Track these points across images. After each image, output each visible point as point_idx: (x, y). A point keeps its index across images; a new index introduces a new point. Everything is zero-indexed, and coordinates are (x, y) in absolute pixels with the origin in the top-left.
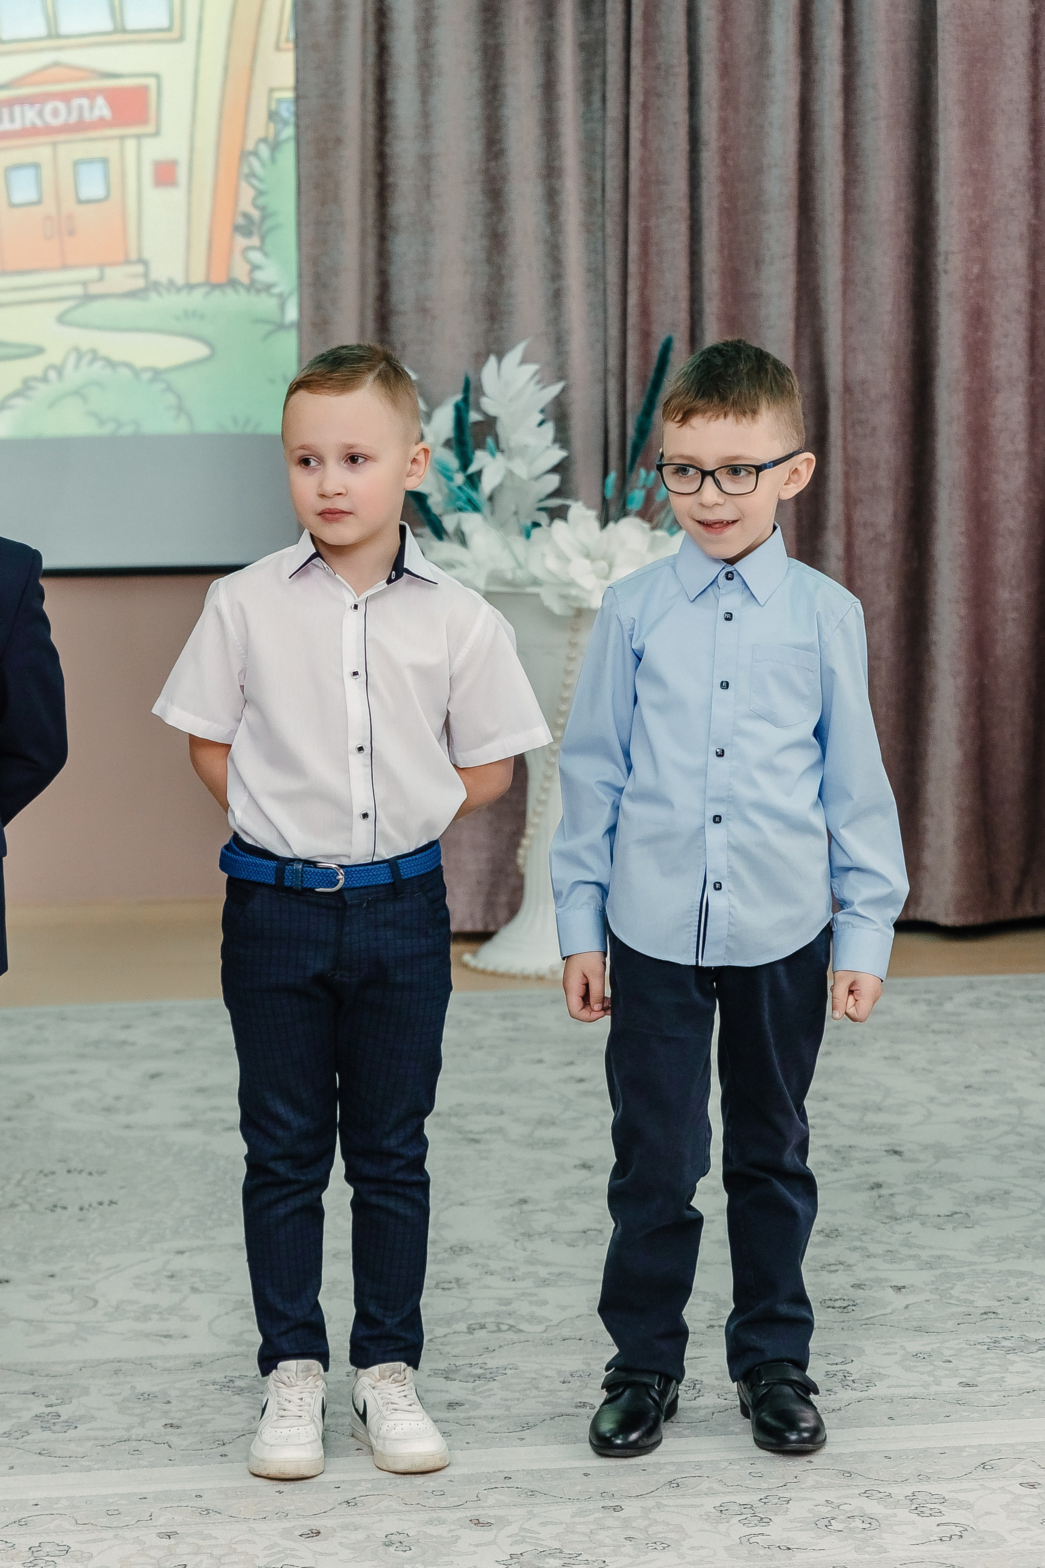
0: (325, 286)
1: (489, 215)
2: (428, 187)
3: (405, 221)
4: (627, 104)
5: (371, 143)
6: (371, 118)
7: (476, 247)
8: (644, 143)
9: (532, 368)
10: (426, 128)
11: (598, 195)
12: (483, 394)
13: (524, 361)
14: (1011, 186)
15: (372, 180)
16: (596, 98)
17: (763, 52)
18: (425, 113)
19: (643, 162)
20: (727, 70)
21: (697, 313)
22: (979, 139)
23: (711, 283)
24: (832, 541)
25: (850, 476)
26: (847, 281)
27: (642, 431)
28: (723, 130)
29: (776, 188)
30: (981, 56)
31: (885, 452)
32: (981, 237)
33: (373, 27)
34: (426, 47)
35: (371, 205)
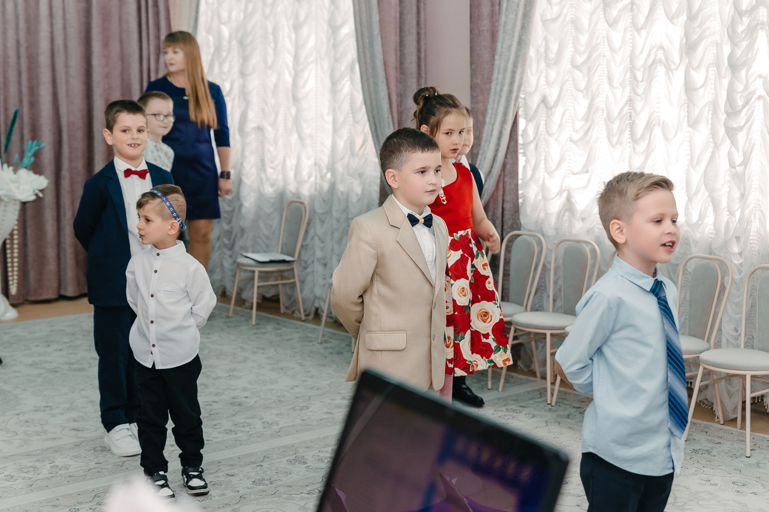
14: (115, 60)
20: (27, 20)
21: (21, 101)
22: (106, 45)
23: (25, 90)
24: (65, 173)
25: (71, 152)
26: (67, 91)
27: (8, 140)
28: (27, 41)
29: (44, 59)
30: (106, 17)
31: (80, 145)
32: (107, 76)
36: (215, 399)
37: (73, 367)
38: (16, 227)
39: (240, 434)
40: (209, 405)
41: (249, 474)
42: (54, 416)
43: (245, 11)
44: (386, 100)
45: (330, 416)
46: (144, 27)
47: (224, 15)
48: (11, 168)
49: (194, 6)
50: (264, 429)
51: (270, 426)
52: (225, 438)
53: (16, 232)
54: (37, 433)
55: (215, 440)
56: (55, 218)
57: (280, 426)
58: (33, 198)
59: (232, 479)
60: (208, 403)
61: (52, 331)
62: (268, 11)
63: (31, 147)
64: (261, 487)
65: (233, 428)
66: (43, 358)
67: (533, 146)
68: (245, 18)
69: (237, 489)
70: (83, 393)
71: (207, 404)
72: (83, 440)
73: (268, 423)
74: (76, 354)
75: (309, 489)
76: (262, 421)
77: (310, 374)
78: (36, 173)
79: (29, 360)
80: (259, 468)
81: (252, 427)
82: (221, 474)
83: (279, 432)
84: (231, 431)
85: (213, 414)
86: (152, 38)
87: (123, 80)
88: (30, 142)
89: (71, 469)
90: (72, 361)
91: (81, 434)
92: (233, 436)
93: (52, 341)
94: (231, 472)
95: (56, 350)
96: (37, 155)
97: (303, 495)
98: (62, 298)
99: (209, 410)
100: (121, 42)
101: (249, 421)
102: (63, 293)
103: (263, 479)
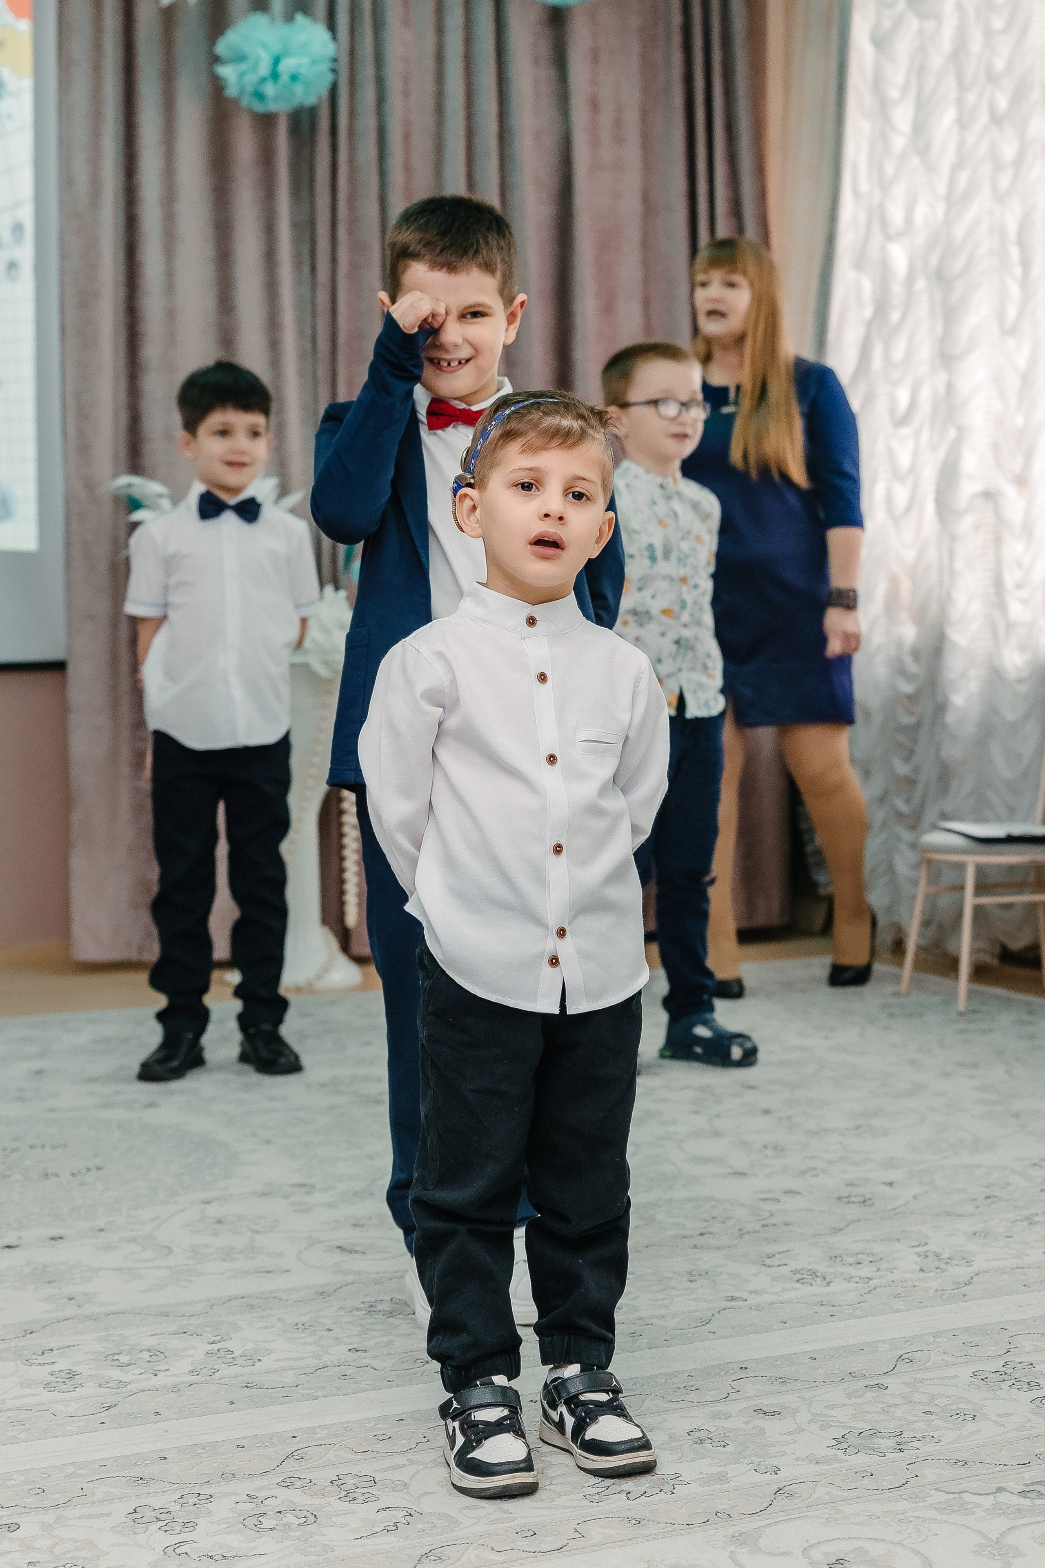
0: (86, 417)
2: (173, 337)
4: (334, 271)
5: (121, 299)
6: (122, 276)
10: (170, 288)
15: (122, 330)
18: (170, 275)
22: (608, 308)
30: (608, 243)
33: (122, 203)
34: (169, 219)
35: (122, 351)
36: (796, 1184)
39: (838, 1286)
40: (771, 1199)
41: (830, 1413)
50: (922, 1275)
51: (943, 1266)
52: (786, 1296)
55: (754, 1300)
57: (975, 1268)
59: (769, 1424)
60: (770, 1196)
64: (862, 1459)
65: (821, 1268)
69: (774, 1462)
71: (764, 1196)
72: (350, 1278)
73: (938, 1256)
76: (920, 1249)
80: (869, 1395)
81: (884, 1266)
83: (968, 1283)
84: (814, 1274)
85: (774, 1225)
91: (355, 1263)
92: (818, 1289)
94: (771, 1401)
99: (767, 1214)
100: (647, 306)
101: (878, 1248)
103: (874, 1433)
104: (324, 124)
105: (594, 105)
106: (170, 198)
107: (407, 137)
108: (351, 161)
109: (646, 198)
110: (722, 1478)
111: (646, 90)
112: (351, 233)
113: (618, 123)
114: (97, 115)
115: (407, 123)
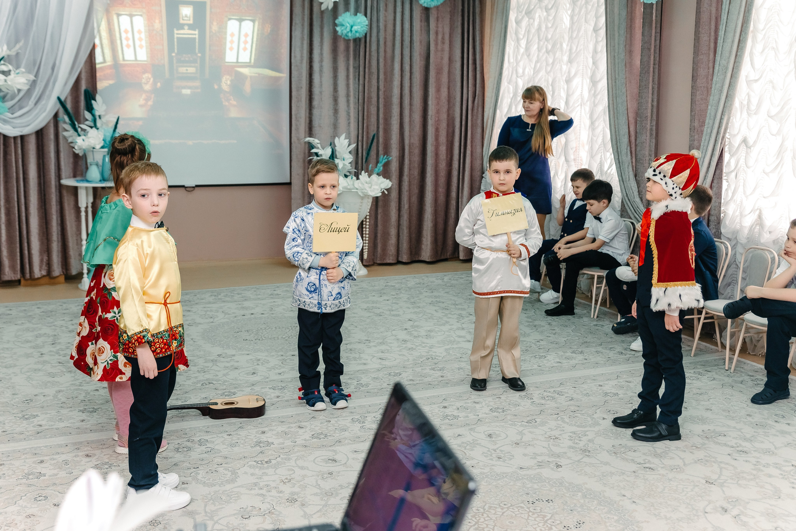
0: (298, 121)
1: (334, 105)
2: (321, 99)
3: (316, 106)
4: (365, 81)
5: (308, 88)
6: (308, 82)
7: (331, 112)
8: (368, 89)
9: (348, 140)
10: (321, 85)
11: (357, 101)
12: (335, 146)
13: (345, 139)
14: (444, 101)
15: (308, 97)
16: (357, 79)
17: (393, 69)
18: (321, 82)
19: (368, 94)
20: (385, 73)
21: (378, 128)
22: (438, 90)
23: (381, 121)
24: (406, 178)
25: (410, 164)
26: (410, 121)
27: (368, 154)
28: (384, 87)
29: (396, 100)
30: (439, 72)
31: (417, 159)
32: (438, 112)
33: (308, 61)
34: (321, 67)
35: (308, 102)
37: (392, 313)
38: (368, 214)
42: (370, 347)
43: (534, 69)
44: (627, 136)
45: (560, 364)
46: (465, 78)
47: (520, 71)
48: (367, 173)
49: (499, 64)
53: (368, 217)
54: (355, 359)
56: (397, 208)
58: (380, 194)
59: (477, 405)
61: (386, 286)
62: (549, 69)
63: (383, 160)
64: (495, 414)
66: (374, 305)
67: (733, 174)
68: (534, 74)
69: (478, 414)
70: (394, 332)
72: (384, 366)
74: (397, 304)
75: (528, 419)
77: (554, 332)
78: (384, 177)
79: (365, 306)
80: (497, 399)
82: (469, 401)
86: (470, 85)
87: (448, 115)
88: (382, 156)
89: (370, 387)
90: (393, 309)
91: (384, 362)
93: (384, 293)
94: (477, 400)
95: (385, 300)
96: (387, 165)
97: (523, 423)
98: (399, 262)
100: (449, 88)
102: (400, 259)
103: (498, 408)
104: (363, 41)
105: (437, 33)
106: (321, 61)
107: (385, 43)
108: (370, 50)
109: (450, 59)
110: (467, 417)
111: (450, 29)
112: (369, 69)
113: (443, 38)
114: (302, 39)
115: (385, 38)
